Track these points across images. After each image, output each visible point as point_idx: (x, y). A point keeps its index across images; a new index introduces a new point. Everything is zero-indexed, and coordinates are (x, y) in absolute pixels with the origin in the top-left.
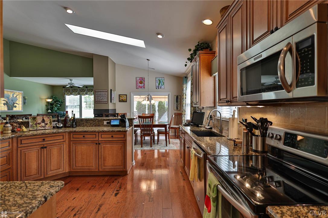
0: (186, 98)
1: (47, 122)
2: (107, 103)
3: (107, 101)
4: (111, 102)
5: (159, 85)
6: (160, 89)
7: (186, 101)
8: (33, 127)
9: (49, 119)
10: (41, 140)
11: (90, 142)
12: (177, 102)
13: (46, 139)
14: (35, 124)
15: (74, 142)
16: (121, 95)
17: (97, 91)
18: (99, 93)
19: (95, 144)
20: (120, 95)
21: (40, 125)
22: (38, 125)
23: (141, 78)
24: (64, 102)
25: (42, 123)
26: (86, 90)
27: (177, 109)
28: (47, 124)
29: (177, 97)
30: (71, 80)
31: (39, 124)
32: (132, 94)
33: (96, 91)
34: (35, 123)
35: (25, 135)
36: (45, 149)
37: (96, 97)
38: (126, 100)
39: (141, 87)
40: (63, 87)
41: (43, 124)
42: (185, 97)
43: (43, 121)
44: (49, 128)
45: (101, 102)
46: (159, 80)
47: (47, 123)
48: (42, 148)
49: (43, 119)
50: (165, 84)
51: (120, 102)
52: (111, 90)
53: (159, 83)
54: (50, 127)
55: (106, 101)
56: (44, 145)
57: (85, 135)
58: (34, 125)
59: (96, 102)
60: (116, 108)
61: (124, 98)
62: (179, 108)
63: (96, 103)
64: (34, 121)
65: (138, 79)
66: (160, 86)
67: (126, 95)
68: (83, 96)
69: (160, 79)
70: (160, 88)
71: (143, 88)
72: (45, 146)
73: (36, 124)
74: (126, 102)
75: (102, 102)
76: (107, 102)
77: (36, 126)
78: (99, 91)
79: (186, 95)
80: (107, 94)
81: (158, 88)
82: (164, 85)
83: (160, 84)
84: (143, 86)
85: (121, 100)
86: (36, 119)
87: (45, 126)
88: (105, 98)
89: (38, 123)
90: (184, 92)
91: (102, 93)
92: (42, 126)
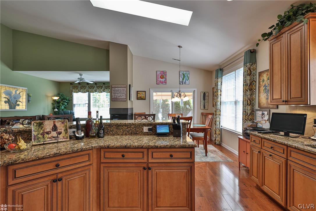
0: (221, 95)
1: (61, 129)
2: (126, 101)
4: (130, 100)
5: (183, 79)
6: (184, 85)
7: (221, 98)
8: (38, 139)
9: (63, 125)
10: (52, 166)
11: (134, 165)
12: (204, 99)
13: (62, 164)
14: (41, 134)
15: (107, 165)
16: (140, 92)
17: (114, 86)
18: (116, 89)
19: (142, 169)
20: (137, 91)
21: (50, 136)
22: (46, 135)
23: (163, 71)
24: (72, 100)
25: (52, 133)
26: (96, 87)
27: (204, 108)
28: (60, 133)
29: (204, 94)
30: (81, 75)
31: (48, 133)
32: (151, 91)
33: (112, 86)
34: (42, 131)
35: (23, 160)
36: (59, 183)
37: (113, 94)
38: (145, 97)
39: (162, 83)
40: (71, 84)
41: (54, 134)
42: (220, 94)
43: (55, 128)
44: (64, 140)
45: (118, 100)
46: (183, 74)
47: (60, 131)
48: (54, 181)
49: (55, 125)
50: (190, 78)
51: (137, 99)
52: (130, 85)
53: (183, 77)
54: (66, 137)
55: (125, 98)
56: (57, 176)
57: (124, 154)
58: (40, 136)
59: (113, 100)
60: (133, 107)
61: (142, 95)
62: (206, 107)
63: (112, 101)
64: (40, 129)
65: (158, 73)
66: (184, 81)
67: (145, 91)
68: (92, 94)
69: (185, 73)
70: (184, 83)
71: (164, 83)
72: (60, 176)
73: (43, 134)
74: (145, 99)
75: (120, 100)
77: (44, 137)
78: (117, 86)
79: (221, 91)
80: (125, 90)
81: (181, 84)
82: (188, 80)
83: (185, 79)
84: (165, 81)
85: (139, 98)
86: (42, 126)
87: (58, 137)
88: (123, 94)
89: (46, 132)
90: (219, 87)
91: (119, 88)
92: (54, 137)
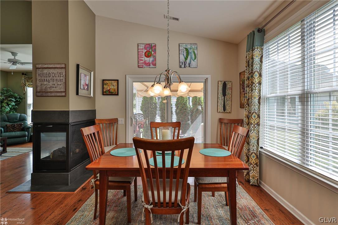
0: (260, 83)
2: (65, 96)
3: (65, 92)
4: (77, 94)
5: (186, 59)
6: (187, 68)
7: (260, 90)
12: (224, 94)
16: (107, 82)
17: (40, 66)
18: (45, 71)
20: (103, 80)
23: (149, 44)
27: (224, 109)
29: (225, 85)
30: (13, 53)
32: (129, 80)
33: (37, 66)
37: (38, 82)
38: (116, 90)
39: (148, 64)
40: (23, 74)
42: (257, 81)
45: (49, 94)
46: (186, 49)
50: (199, 57)
51: (103, 94)
52: (78, 66)
53: (185, 55)
55: (63, 90)
59: (39, 94)
60: (96, 108)
61: (112, 87)
62: (227, 107)
63: (37, 96)
65: (142, 47)
66: (188, 61)
67: (118, 80)
69: (189, 47)
70: (187, 65)
71: (152, 66)
74: (118, 95)
75: (53, 94)
76: (64, 94)
78: (46, 66)
79: (260, 75)
80: (64, 74)
81: (183, 66)
82: (196, 60)
83: (189, 57)
84: (153, 61)
85: (105, 92)
88: (59, 83)
90: (256, 67)
91: (51, 71)
